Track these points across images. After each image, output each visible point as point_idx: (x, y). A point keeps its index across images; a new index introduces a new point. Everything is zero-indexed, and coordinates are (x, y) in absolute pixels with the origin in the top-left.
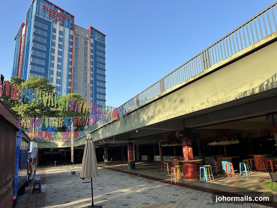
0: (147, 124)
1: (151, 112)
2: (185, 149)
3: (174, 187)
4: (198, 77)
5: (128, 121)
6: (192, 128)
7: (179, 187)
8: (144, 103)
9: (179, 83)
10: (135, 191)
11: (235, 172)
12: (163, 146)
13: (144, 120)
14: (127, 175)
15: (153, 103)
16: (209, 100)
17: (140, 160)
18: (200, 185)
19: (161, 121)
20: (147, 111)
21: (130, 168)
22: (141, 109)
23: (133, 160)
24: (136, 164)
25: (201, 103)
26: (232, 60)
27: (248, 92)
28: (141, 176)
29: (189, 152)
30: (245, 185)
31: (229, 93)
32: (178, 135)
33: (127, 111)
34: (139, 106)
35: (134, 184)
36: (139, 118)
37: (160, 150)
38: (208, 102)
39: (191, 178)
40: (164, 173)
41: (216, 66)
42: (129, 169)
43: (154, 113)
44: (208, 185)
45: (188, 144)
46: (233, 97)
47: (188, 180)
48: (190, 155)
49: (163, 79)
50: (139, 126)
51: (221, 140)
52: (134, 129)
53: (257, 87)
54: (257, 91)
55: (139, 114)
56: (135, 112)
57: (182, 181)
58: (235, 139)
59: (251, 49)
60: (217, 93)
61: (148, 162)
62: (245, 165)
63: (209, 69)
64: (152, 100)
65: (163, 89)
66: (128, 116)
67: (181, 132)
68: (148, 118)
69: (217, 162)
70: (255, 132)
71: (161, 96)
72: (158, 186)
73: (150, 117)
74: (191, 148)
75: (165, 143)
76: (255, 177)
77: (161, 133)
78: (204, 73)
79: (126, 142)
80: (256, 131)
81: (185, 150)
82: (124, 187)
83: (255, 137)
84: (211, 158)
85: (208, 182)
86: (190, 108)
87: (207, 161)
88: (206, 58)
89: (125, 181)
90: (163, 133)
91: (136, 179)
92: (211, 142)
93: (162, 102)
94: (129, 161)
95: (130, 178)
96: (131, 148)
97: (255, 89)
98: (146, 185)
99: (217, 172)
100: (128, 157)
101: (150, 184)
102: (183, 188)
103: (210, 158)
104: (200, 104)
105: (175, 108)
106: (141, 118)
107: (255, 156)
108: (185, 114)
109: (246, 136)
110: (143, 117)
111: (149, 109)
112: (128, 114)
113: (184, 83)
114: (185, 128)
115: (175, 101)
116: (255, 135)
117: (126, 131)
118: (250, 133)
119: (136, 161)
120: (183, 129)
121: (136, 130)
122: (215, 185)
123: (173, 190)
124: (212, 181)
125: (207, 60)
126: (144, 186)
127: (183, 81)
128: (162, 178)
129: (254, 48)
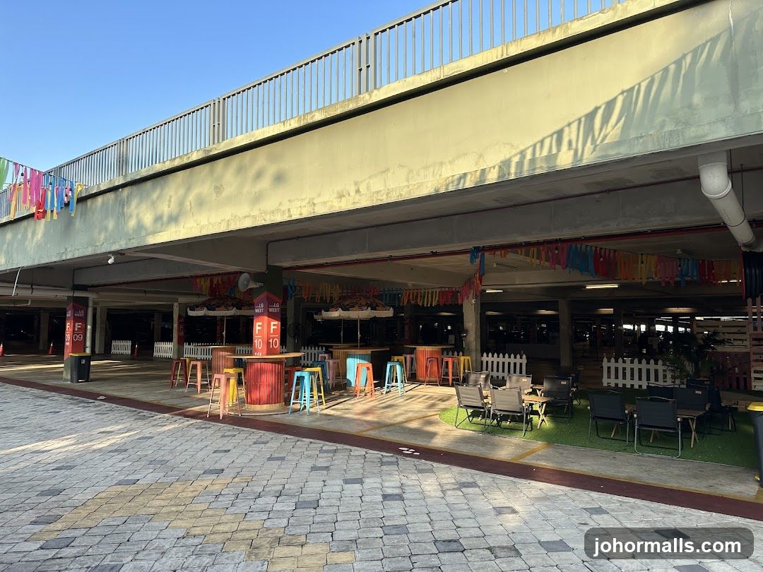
0: (152, 240)
1: (170, 201)
2: (260, 324)
3: (217, 428)
4: (339, 111)
5: (78, 223)
6: (286, 269)
7: (230, 427)
8: (147, 171)
9: (277, 121)
10: (89, 444)
11: (376, 385)
12: (191, 313)
13: (140, 226)
14: (60, 398)
15: (181, 173)
16: (363, 189)
17: (107, 354)
18: (289, 419)
19: (205, 232)
20: (155, 196)
21: (69, 377)
22: (134, 188)
23: (85, 351)
24: (93, 365)
25: (338, 193)
26: (442, 78)
27: (469, 177)
28: (110, 399)
29: (272, 332)
30: (396, 416)
31: (418, 174)
32: (244, 283)
33: (79, 189)
34: (126, 176)
35: (84, 423)
36: (122, 217)
37: (175, 326)
38: (358, 191)
39: (267, 403)
40: (186, 390)
41: (394, 90)
42: (67, 380)
43: (181, 204)
44: (311, 418)
45: (271, 310)
46: (429, 185)
47: (258, 407)
48: (271, 341)
49: (224, 99)
50: (122, 243)
51: (353, 307)
52: (99, 252)
53: (494, 167)
54: (492, 178)
55: (123, 204)
56: (111, 196)
57: (242, 411)
58: (385, 307)
59: (497, 58)
60: (388, 170)
61: (131, 359)
62: (398, 367)
63: (373, 94)
64: (177, 163)
65: (219, 130)
66: (80, 205)
67: (256, 277)
68: (158, 219)
69: (335, 361)
70: (428, 292)
71: (212, 153)
72: (168, 426)
73: (165, 219)
74: (276, 323)
75: (197, 306)
76: (416, 395)
77: (191, 277)
78: (357, 102)
79: (63, 295)
80: (430, 291)
81: (260, 328)
82: (48, 434)
83: (425, 305)
84: (320, 350)
85: (311, 410)
86: (304, 203)
87: (309, 358)
88: (367, 62)
89: (50, 415)
90: (197, 277)
91: (92, 409)
92: (327, 310)
93: (212, 172)
94: (68, 353)
95: (71, 406)
96: (81, 314)
97: (490, 170)
98: (128, 425)
99: (331, 386)
100: (67, 344)
101: (140, 423)
102: (244, 429)
103: (316, 351)
104: (336, 195)
105: (257, 198)
106: (131, 216)
107: (421, 349)
108: (285, 218)
109: (409, 300)
110: (138, 215)
111: (162, 190)
112: (81, 200)
113: (294, 124)
114: (268, 267)
115: (259, 175)
116: (426, 301)
117: (68, 257)
118: (417, 297)
119: (94, 356)
120: (263, 269)
121: (107, 255)
122: (330, 417)
123: (213, 436)
124: (322, 407)
125: (368, 67)
126: (120, 430)
127: (289, 117)
128: (181, 405)
129: (505, 56)
